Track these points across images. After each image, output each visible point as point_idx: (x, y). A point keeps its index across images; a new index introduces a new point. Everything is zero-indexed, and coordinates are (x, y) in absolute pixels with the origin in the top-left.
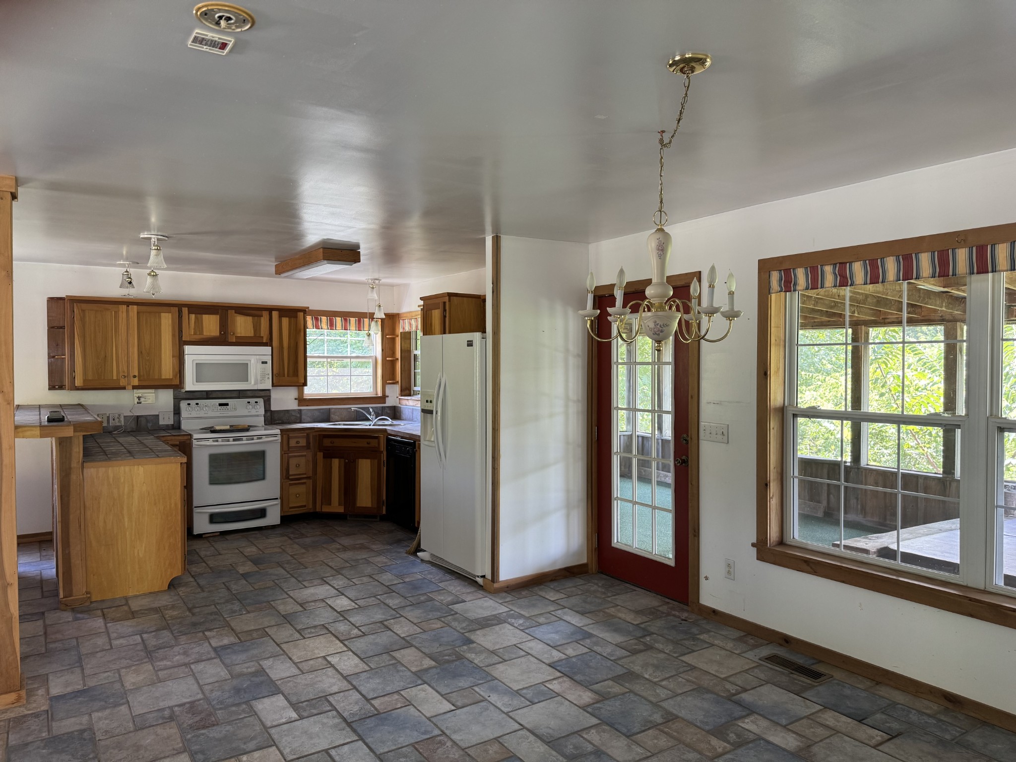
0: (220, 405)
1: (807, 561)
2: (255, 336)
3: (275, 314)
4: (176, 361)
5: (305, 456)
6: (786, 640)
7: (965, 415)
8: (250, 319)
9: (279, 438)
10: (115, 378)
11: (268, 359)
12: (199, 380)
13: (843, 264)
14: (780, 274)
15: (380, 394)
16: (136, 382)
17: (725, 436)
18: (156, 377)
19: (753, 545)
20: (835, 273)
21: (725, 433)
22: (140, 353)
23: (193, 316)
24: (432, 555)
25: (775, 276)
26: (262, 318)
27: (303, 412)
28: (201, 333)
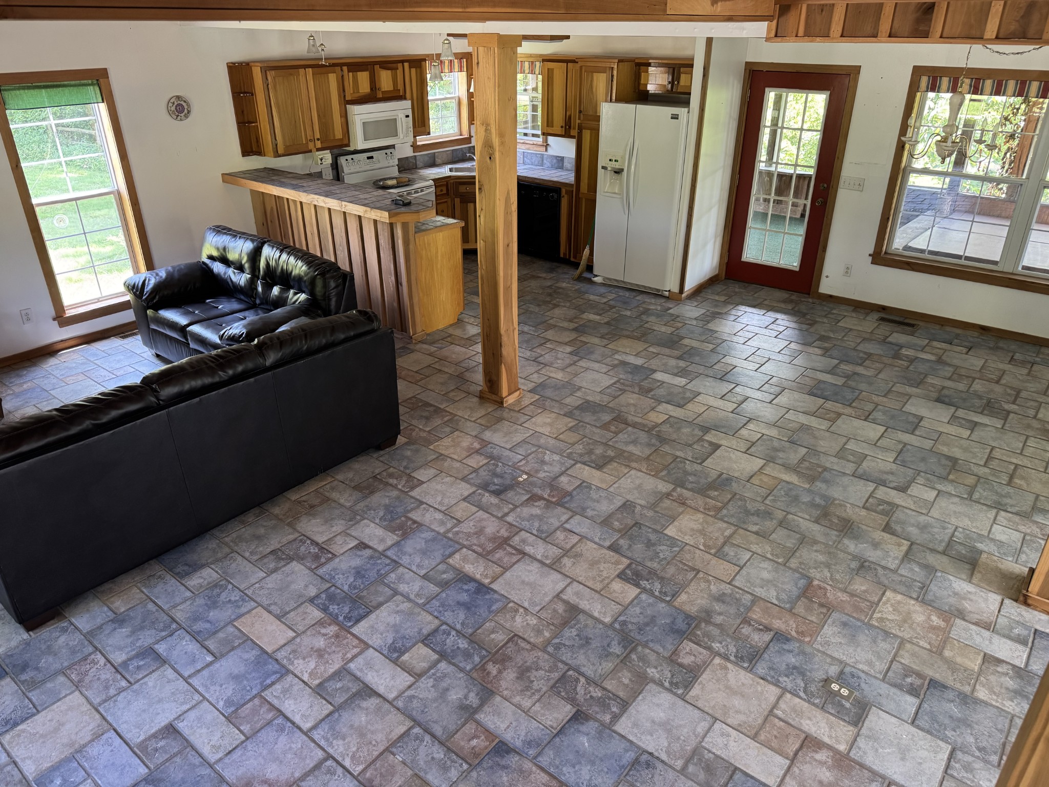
0: (369, 158)
1: (908, 264)
2: (394, 90)
3: (406, 65)
4: (343, 119)
5: (446, 202)
6: (883, 308)
7: (1026, 178)
8: (389, 72)
9: (433, 189)
10: (304, 142)
11: (410, 113)
12: (366, 139)
13: (978, 80)
14: (929, 79)
15: (466, 135)
16: (319, 144)
17: (860, 186)
18: (332, 138)
19: (870, 255)
20: (971, 86)
21: (861, 184)
22: (319, 116)
23: (351, 74)
24: (605, 279)
25: (924, 81)
26: (398, 71)
27: (417, 158)
28: (358, 92)
